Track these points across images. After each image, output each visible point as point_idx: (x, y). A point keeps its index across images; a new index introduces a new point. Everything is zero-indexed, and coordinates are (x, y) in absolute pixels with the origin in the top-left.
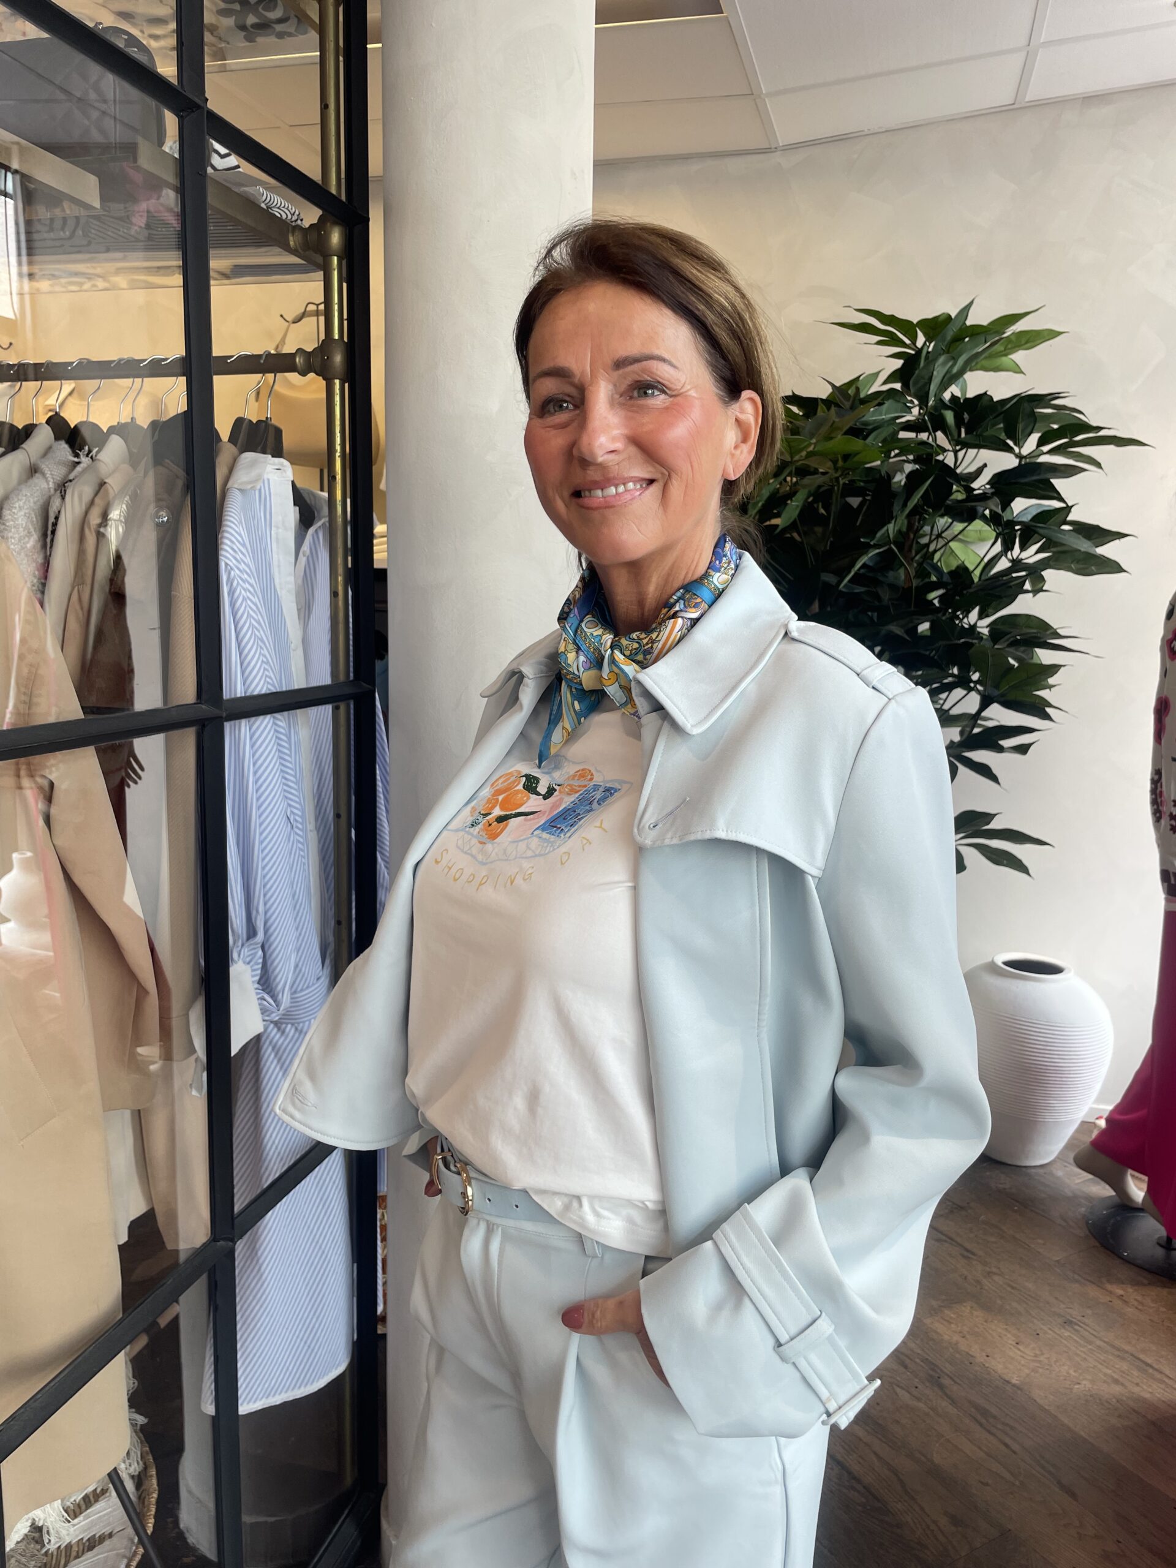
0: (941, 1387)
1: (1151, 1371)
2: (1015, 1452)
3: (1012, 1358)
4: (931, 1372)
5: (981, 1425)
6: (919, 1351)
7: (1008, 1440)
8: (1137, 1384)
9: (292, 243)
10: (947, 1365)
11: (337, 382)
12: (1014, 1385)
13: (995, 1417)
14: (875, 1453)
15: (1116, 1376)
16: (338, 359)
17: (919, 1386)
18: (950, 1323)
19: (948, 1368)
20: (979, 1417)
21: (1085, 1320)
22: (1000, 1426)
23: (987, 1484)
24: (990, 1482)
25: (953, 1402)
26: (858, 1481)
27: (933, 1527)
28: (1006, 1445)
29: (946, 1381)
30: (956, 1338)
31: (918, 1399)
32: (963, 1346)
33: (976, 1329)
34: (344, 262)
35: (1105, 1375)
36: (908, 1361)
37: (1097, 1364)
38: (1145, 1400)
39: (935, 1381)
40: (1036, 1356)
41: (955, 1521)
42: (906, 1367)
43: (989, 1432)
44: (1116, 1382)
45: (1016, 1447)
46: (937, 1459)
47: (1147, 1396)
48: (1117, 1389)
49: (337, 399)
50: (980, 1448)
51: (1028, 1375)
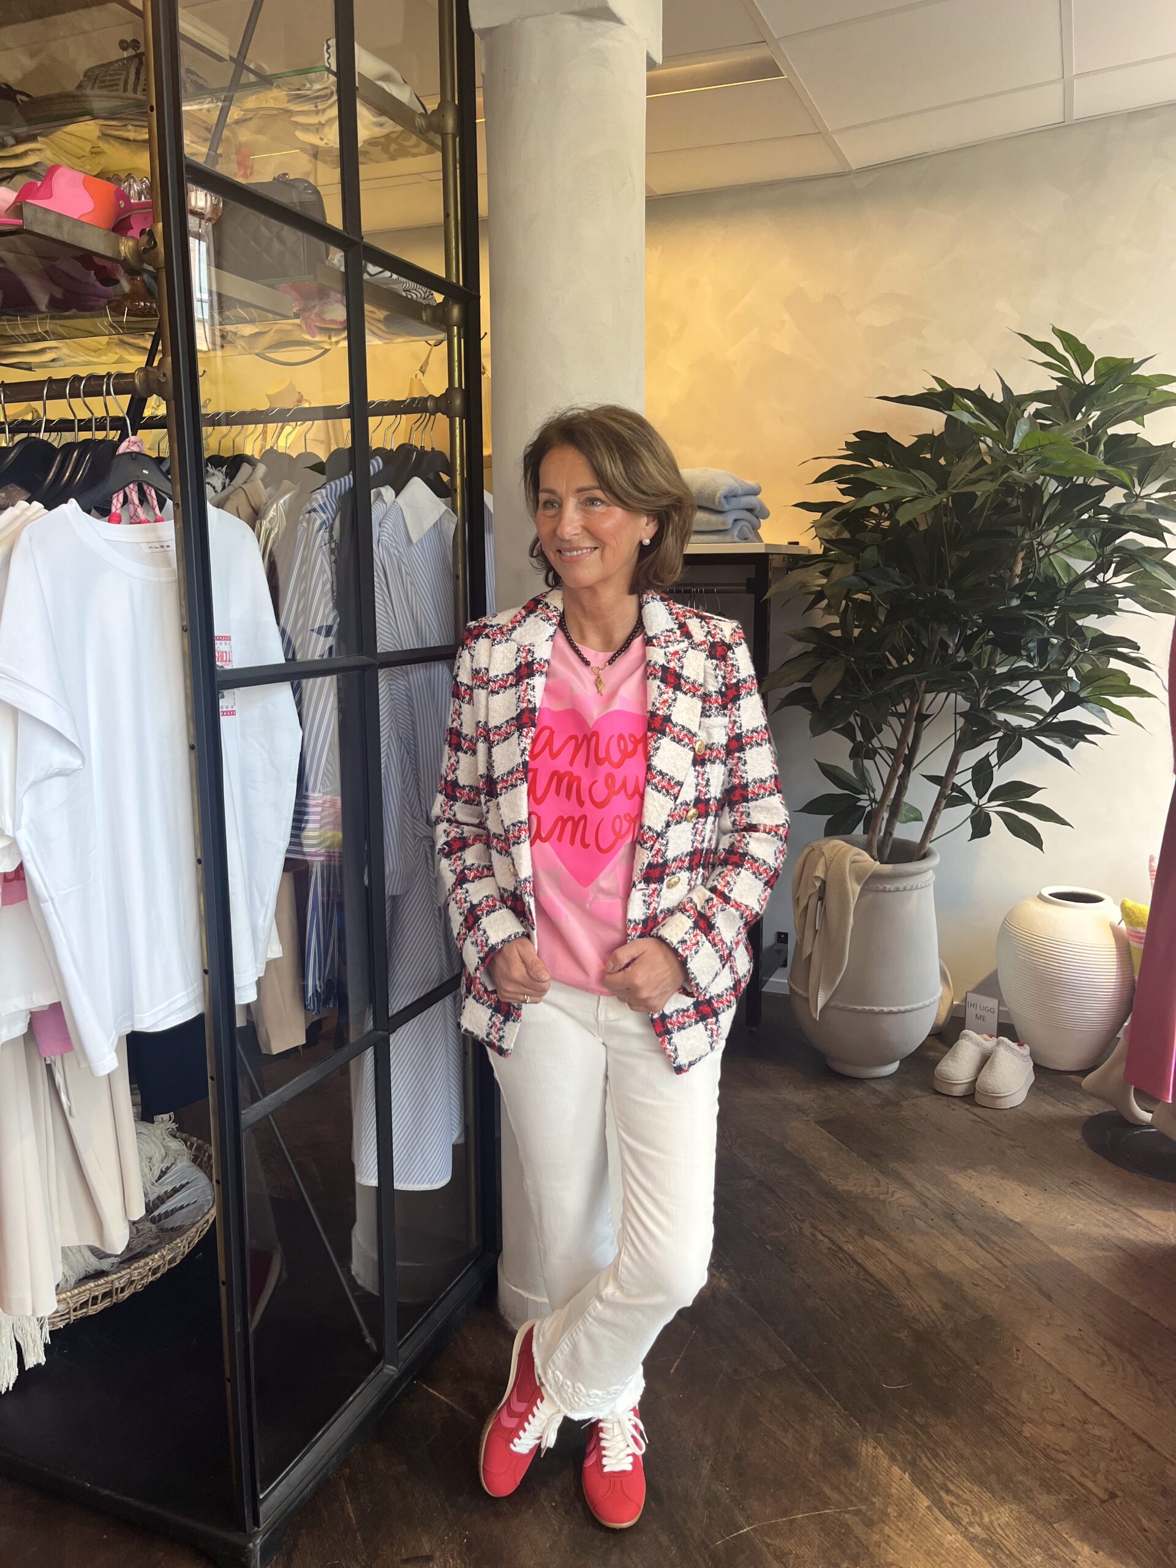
0: (954, 1221)
1: (1140, 1220)
2: (1005, 1266)
3: (1019, 1205)
4: (946, 1210)
5: (981, 1246)
6: (940, 1196)
7: (1004, 1260)
8: (1125, 1229)
9: (424, 318)
10: (962, 1207)
11: (457, 419)
12: (1017, 1223)
13: (994, 1242)
14: (889, 1260)
15: (1106, 1222)
16: (458, 402)
17: (935, 1220)
18: (970, 1178)
19: (962, 1209)
20: (982, 1242)
21: (1091, 1183)
22: (998, 1249)
23: (978, 1285)
24: (981, 1284)
25: (961, 1230)
26: (873, 1277)
27: (927, 1309)
28: (1001, 1262)
29: (959, 1217)
30: (974, 1189)
31: (933, 1228)
32: (979, 1194)
33: (992, 1184)
34: (462, 330)
35: (1098, 1220)
36: (928, 1202)
37: (1092, 1213)
38: (1128, 1240)
39: (950, 1216)
40: (1040, 1204)
41: (946, 1306)
42: (927, 1206)
43: (987, 1252)
44: (1107, 1226)
45: (1008, 1263)
46: (940, 1266)
47: (1131, 1237)
48: (1106, 1231)
49: (458, 431)
50: (977, 1262)
51: (1030, 1217)
